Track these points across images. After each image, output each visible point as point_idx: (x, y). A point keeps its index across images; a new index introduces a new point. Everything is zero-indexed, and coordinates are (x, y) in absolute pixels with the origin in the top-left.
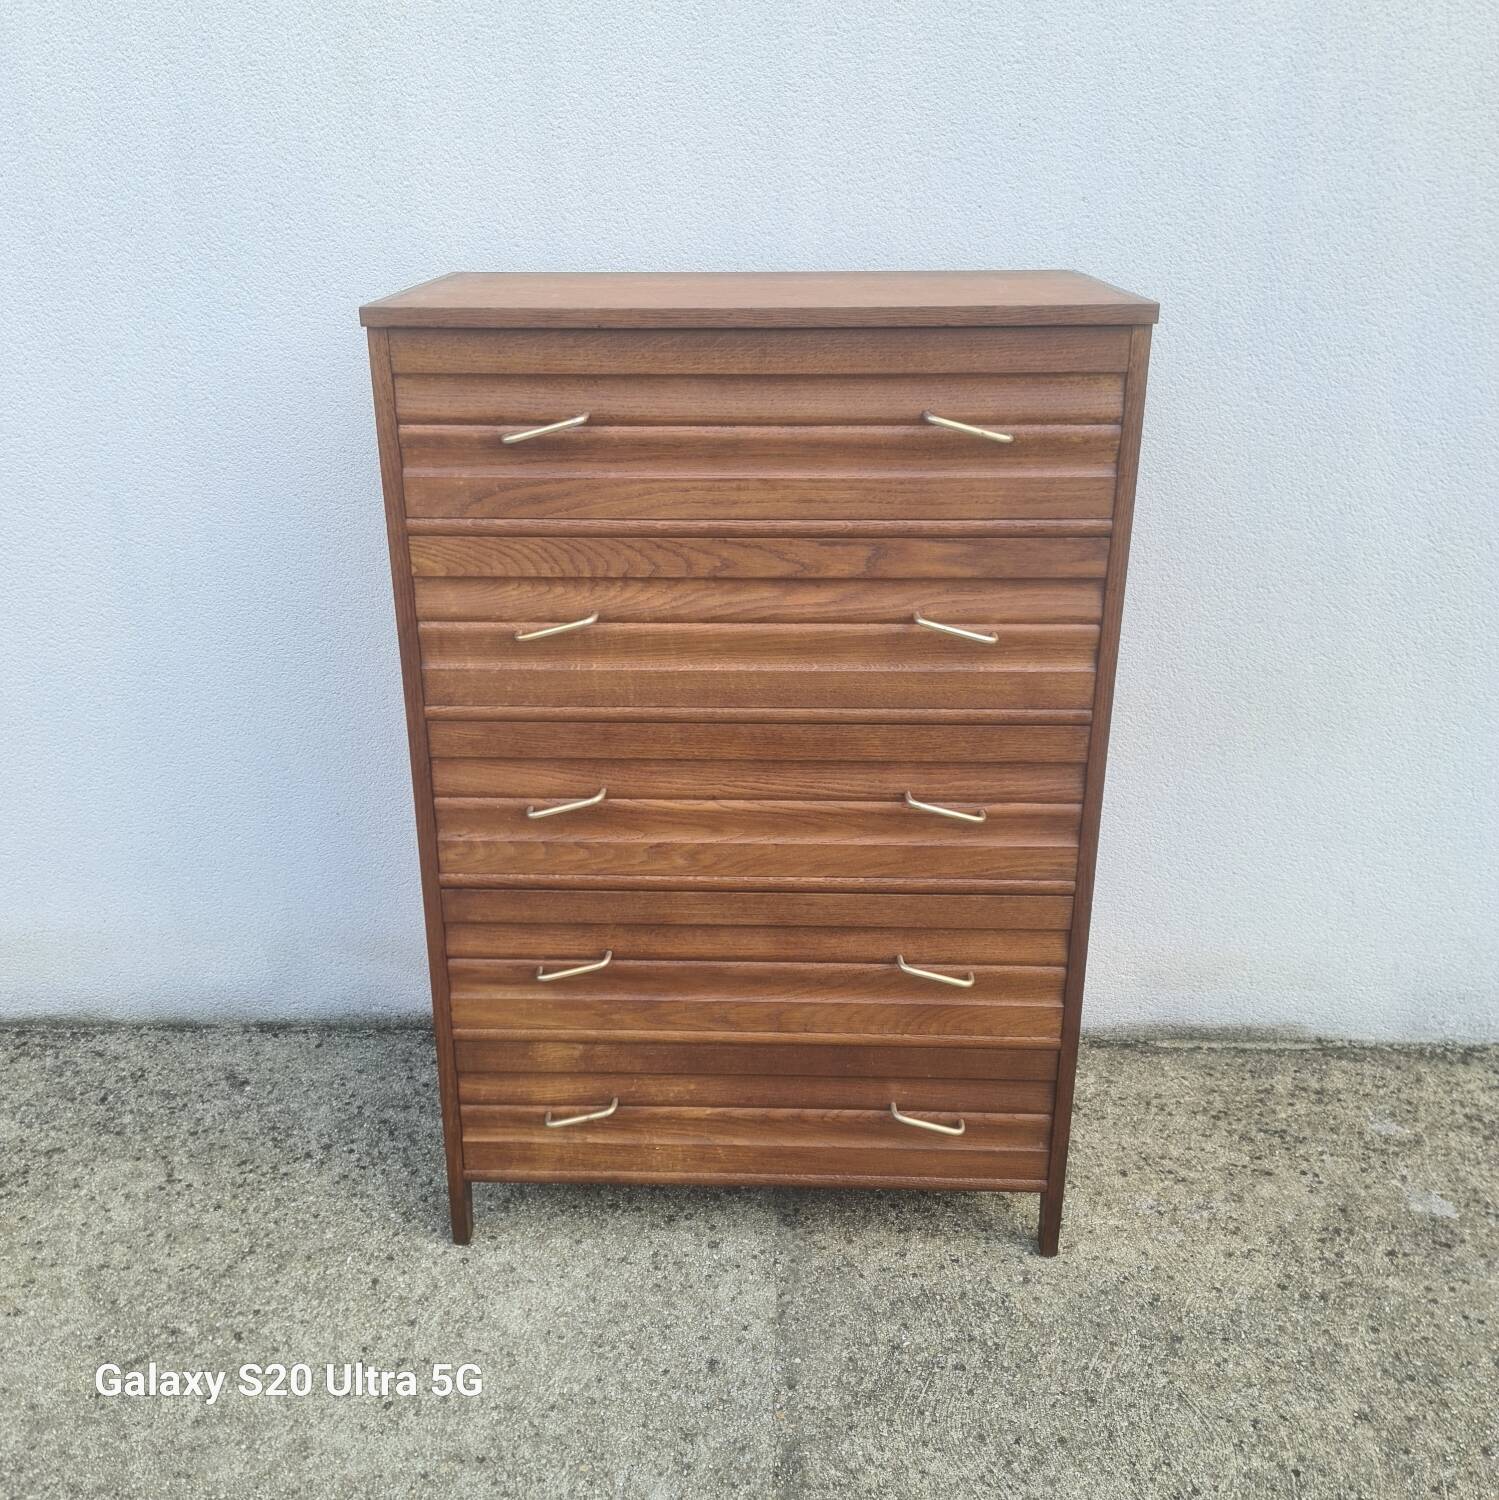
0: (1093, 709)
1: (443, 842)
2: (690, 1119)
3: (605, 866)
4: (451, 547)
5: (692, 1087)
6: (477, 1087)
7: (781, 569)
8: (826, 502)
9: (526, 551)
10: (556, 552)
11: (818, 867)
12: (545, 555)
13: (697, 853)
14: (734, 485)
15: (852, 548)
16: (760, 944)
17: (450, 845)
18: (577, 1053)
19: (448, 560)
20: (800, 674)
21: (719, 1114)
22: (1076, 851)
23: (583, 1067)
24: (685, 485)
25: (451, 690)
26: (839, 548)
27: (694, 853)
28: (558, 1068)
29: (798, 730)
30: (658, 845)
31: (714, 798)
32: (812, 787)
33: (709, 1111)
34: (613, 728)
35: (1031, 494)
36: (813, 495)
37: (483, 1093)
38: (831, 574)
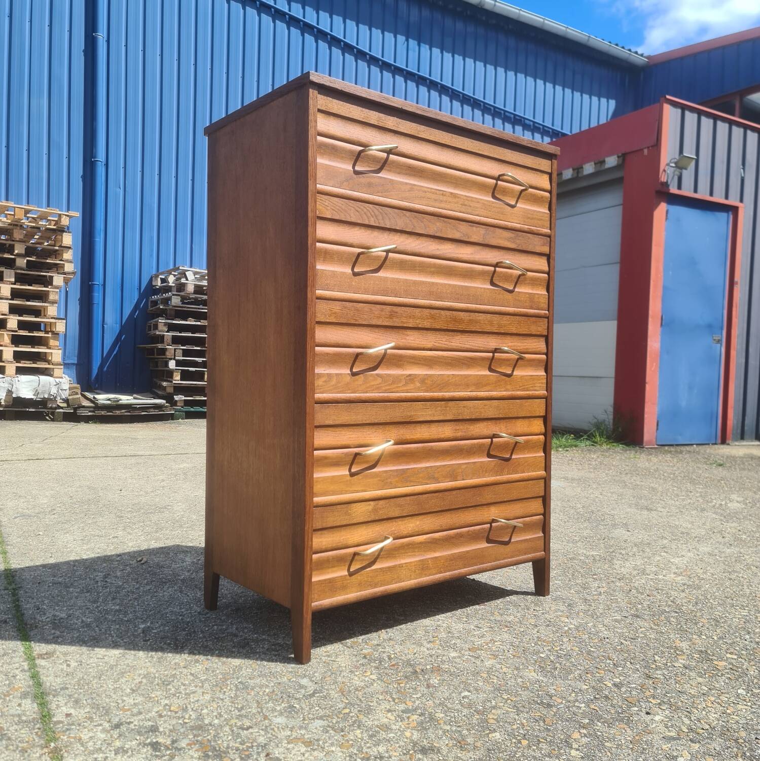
0: (548, 311)
1: (318, 374)
2: (418, 544)
3: (387, 388)
4: (334, 202)
5: (418, 523)
6: (320, 540)
7: (457, 236)
8: (470, 206)
9: (365, 210)
10: (377, 213)
11: (467, 386)
12: (373, 214)
13: (425, 379)
14: (441, 192)
15: (478, 229)
16: (447, 431)
17: (320, 375)
18: (370, 508)
19: (333, 210)
20: (462, 286)
21: (429, 538)
22: (546, 377)
23: (373, 518)
24: (426, 189)
25: (328, 282)
26: (474, 228)
27: (424, 380)
28: (362, 520)
29: (462, 314)
30: (410, 375)
31: (431, 350)
32: (465, 344)
33: (425, 537)
34: (395, 309)
35: (529, 216)
36: (466, 203)
37: (324, 543)
38: (472, 240)
